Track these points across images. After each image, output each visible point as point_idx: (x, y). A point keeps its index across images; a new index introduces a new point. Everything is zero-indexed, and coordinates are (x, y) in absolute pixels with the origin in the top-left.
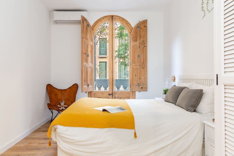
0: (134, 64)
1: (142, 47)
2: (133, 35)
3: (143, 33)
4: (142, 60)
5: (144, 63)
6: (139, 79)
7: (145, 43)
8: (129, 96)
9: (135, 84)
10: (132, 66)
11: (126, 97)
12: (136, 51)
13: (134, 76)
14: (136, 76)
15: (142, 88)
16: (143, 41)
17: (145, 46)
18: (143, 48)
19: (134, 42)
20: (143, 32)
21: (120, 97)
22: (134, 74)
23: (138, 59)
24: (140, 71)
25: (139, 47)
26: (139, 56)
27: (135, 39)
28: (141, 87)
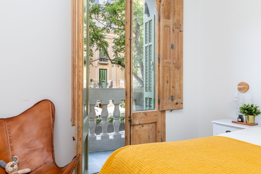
0: (165, 60)
1: (176, 30)
2: (164, 5)
3: (178, 7)
4: (176, 54)
5: (178, 60)
6: (173, 87)
7: (180, 25)
8: (157, 119)
9: (166, 97)
10: (163, 64)
11: (151, 123)
12: (169, 36)
13: (166, 82)
14: (167, 82)
15: (177, 104)
16: (179, 21)
17: (180, 31)
18: (178, 33)
19: (166, 20)
20: (178, 5)
21: (141, 124)
22: (166, 79)
23: (172, 51)
24: (174, 73)
25: (173, 30)
26: (172, 47)
27: (166, 14)
28: (175, 101)
